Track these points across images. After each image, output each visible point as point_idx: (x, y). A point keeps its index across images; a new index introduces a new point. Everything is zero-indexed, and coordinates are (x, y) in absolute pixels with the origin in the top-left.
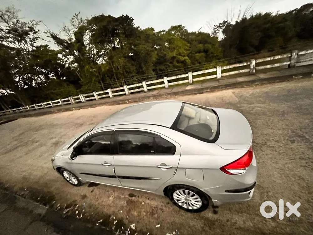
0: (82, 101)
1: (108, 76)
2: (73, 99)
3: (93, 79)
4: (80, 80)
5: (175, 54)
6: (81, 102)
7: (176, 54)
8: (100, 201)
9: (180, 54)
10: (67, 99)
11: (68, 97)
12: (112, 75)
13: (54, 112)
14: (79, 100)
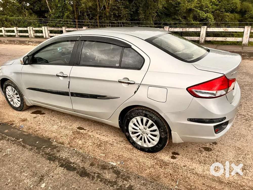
0: (45, 36)
1: (88, 15)
2: (33, 30)
3: (66, 14)
4: (48, 11)
5: (193, 6)
6: (42, 37)
7: (196, 7)
8: (42, 126)
9: (201, 8)
10: (25, 29)
11: (27, 27)
12: (94, 15)
13: (4, 42)
14: (40, 34)
